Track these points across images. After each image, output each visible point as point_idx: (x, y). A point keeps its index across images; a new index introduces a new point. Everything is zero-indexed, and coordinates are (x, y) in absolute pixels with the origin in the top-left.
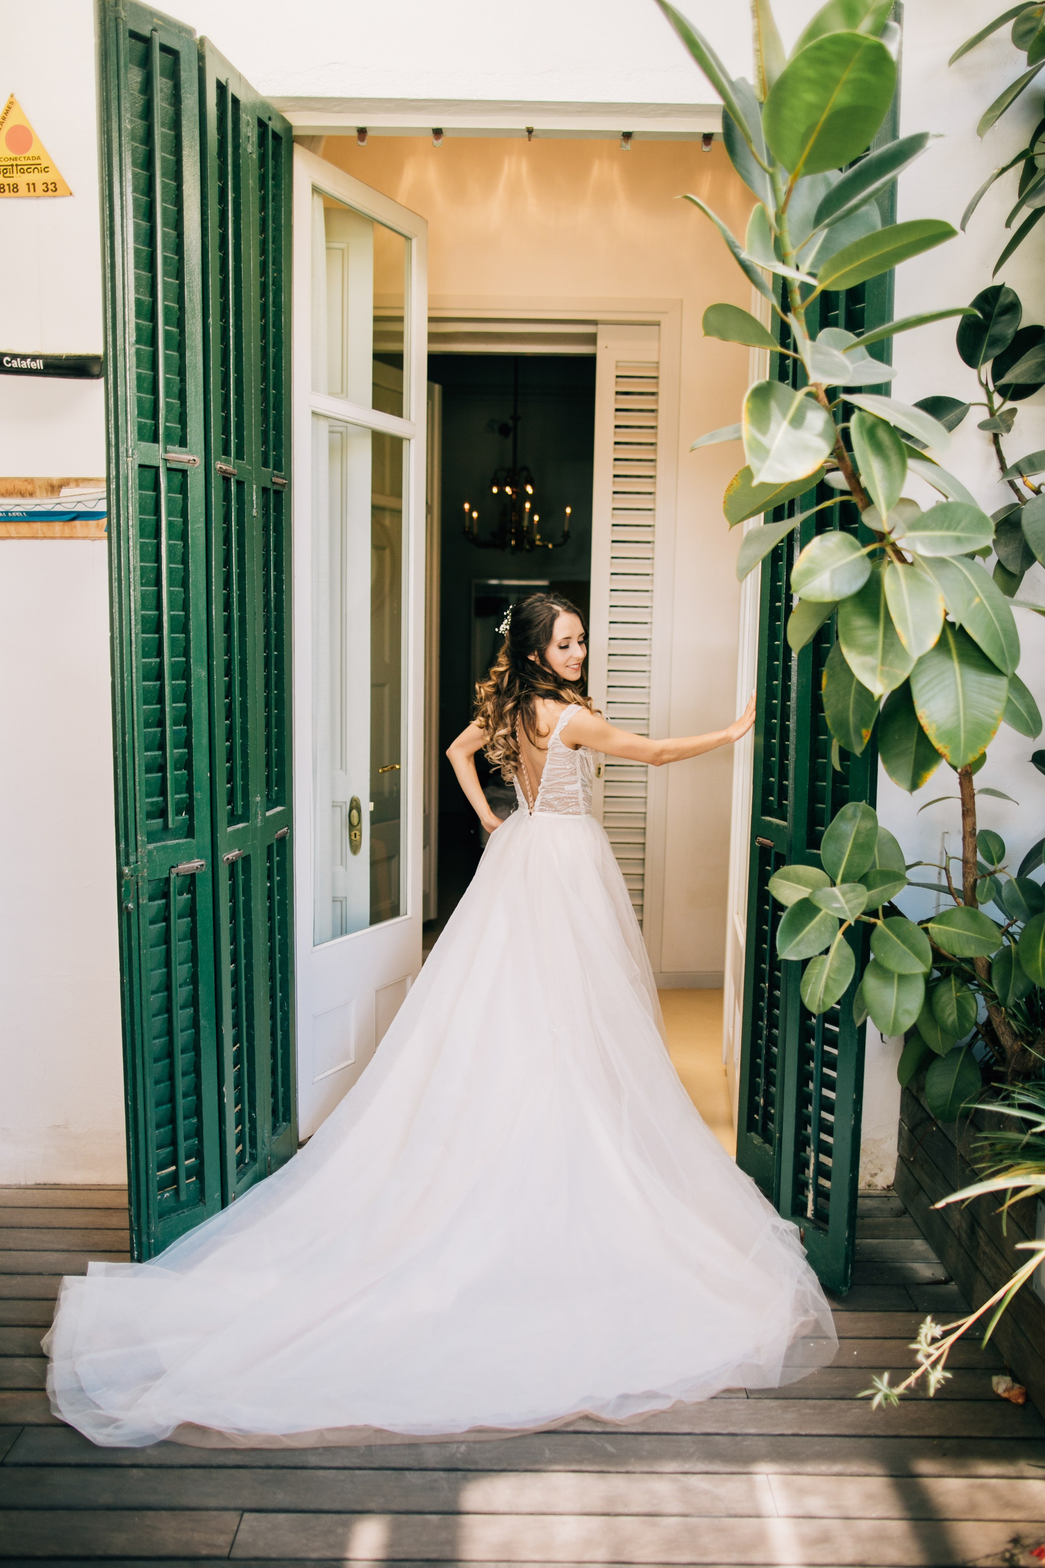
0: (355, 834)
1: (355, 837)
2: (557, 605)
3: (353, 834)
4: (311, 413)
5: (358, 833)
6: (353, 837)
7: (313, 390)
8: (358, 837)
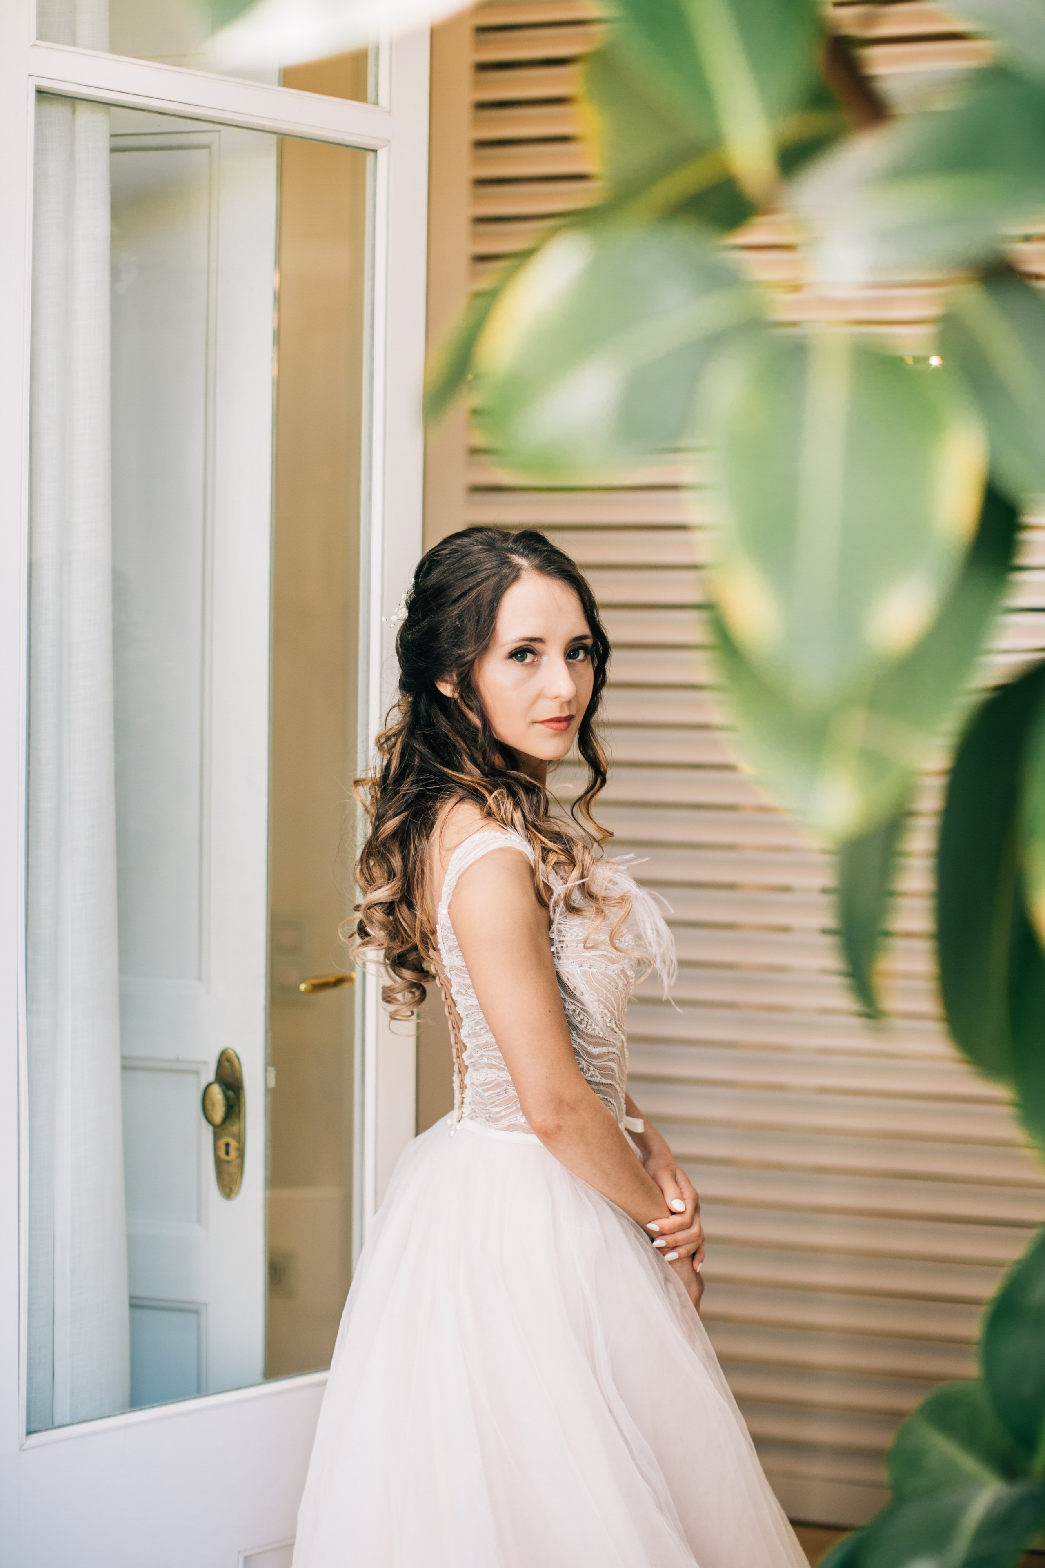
0: (227, 1145)
1: (227, 1153)
2: (521, 555)
3: (221, 1143)
4: (32, 94)
5: (233, 1144)
6: (222, 1153)
7: (40, 37)
8: (233, 1153)
